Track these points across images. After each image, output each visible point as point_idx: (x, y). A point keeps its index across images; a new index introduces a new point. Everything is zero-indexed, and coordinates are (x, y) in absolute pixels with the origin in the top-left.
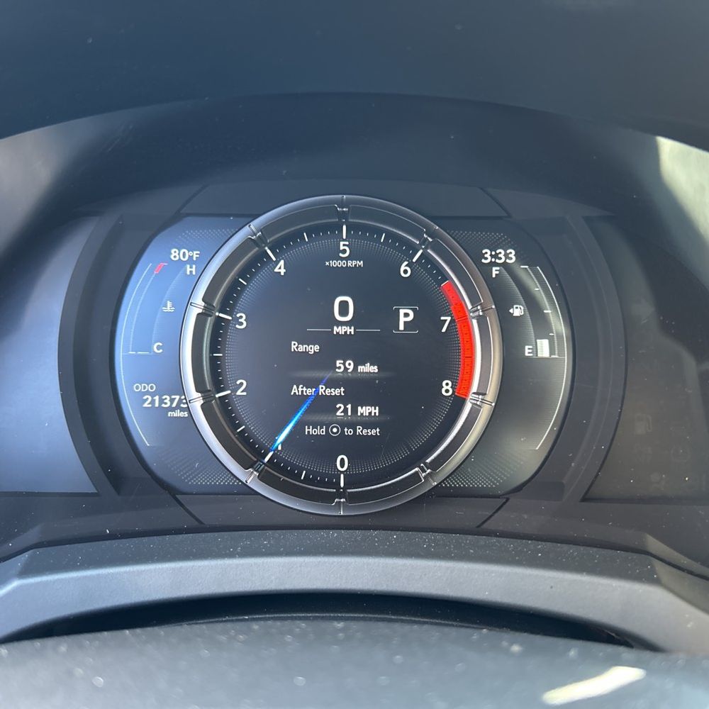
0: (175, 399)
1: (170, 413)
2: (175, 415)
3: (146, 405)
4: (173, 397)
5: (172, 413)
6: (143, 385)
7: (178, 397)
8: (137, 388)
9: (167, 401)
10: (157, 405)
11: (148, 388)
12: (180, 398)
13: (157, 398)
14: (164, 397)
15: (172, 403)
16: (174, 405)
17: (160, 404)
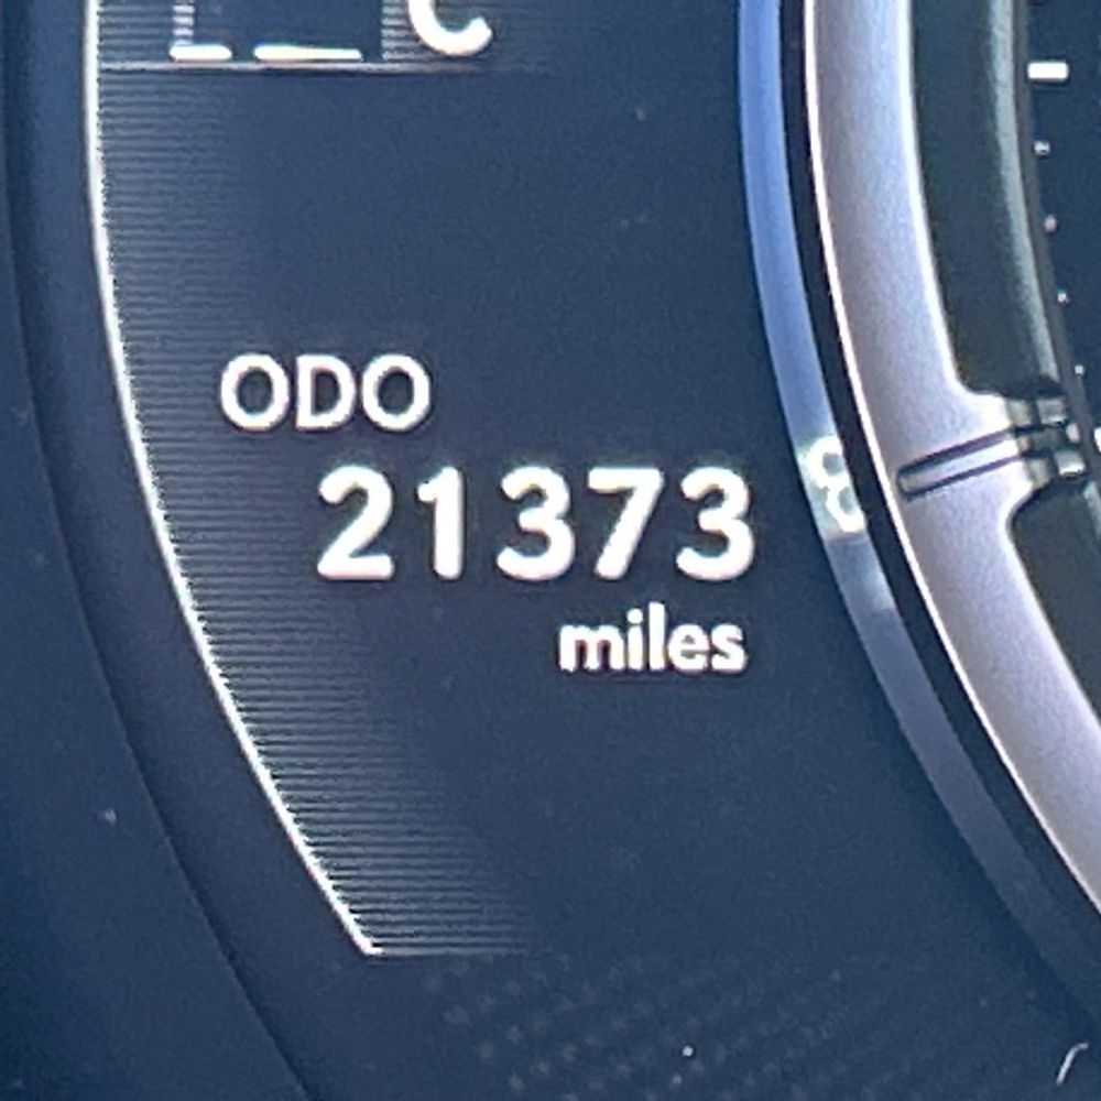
0: (620, 498)
1: (569, 636)
2: (627, 652)
3: (341, 559)
4: (603, 479)
5: (593, 637)
6: (307, 364)
7: (644, 483)
8: (255, 390)
9: (546, 518)
10: (448, 559)
11: (358, 390)
12: (670, 496)
13: (444, 490)
14: (515, 483)
15: (589, 541)
16: (613, 561)
17: (479, 549)
